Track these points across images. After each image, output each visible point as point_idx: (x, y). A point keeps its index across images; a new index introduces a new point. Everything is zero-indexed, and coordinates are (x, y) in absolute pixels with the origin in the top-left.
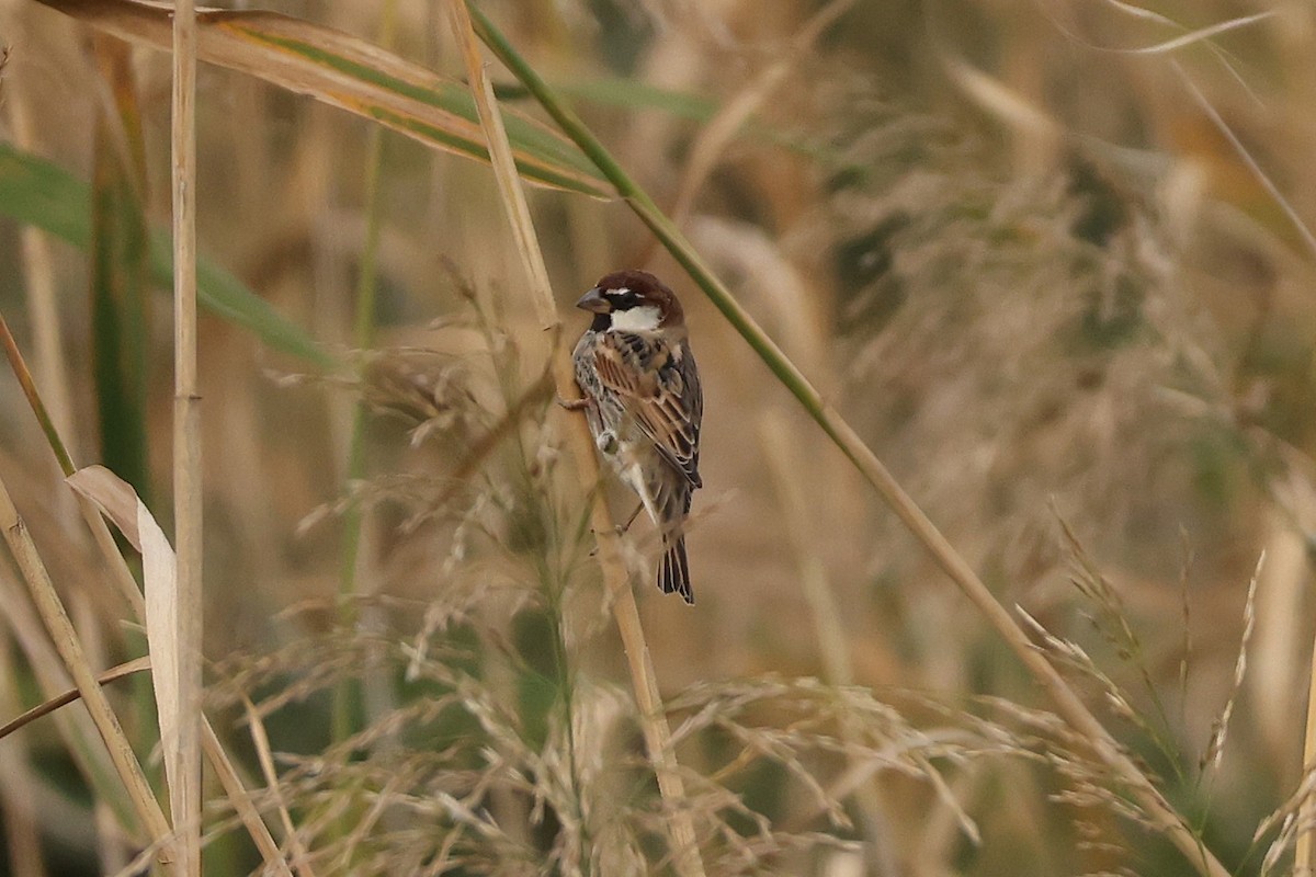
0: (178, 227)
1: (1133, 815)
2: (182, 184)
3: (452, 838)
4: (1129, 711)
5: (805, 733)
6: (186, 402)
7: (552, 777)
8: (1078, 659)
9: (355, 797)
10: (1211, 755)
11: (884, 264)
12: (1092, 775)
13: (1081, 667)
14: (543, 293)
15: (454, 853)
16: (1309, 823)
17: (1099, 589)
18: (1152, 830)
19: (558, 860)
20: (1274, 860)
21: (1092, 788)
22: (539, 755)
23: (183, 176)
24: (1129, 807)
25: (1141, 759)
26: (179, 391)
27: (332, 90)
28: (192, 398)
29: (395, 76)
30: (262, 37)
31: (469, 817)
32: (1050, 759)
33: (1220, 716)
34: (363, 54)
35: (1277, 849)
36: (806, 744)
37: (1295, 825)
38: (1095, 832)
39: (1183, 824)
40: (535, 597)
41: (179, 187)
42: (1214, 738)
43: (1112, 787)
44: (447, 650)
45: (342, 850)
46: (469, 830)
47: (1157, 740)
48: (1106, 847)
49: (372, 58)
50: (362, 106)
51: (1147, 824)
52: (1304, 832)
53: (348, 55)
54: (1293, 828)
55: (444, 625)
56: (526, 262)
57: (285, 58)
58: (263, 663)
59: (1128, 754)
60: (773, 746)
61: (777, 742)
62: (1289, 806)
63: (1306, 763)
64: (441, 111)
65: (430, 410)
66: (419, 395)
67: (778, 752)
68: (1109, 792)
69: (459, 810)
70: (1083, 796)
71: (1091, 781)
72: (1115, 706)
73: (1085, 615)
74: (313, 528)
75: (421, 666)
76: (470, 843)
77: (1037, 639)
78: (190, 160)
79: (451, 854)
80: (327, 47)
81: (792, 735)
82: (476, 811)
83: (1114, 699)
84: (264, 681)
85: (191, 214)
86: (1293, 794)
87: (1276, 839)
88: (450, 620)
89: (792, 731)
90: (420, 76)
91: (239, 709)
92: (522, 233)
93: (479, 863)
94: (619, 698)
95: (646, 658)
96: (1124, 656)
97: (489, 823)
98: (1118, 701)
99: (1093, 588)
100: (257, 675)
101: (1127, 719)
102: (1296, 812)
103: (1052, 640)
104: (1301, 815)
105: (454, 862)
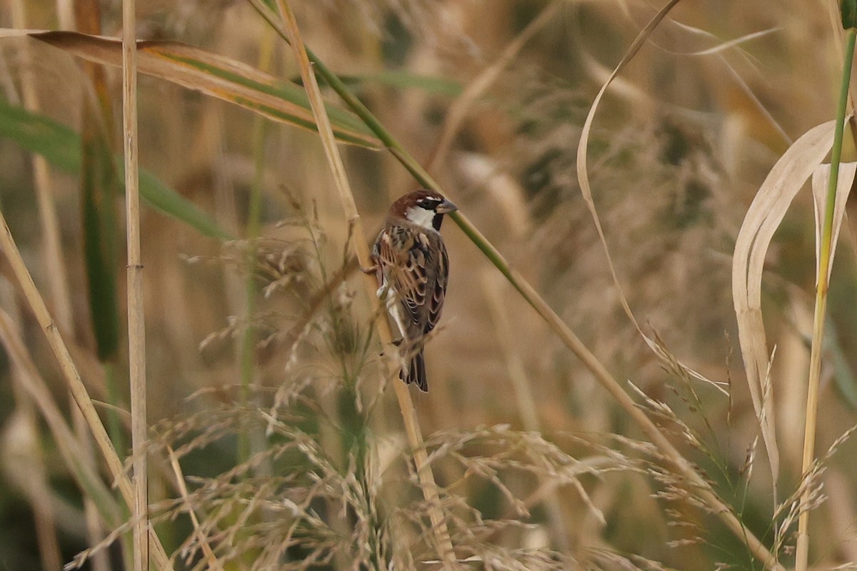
0: (128, 165)
1: (701, 505)
2: (130, 140)
3: (293, 528)
4: (696, 442)
5: (503, 460)
6: (134, 269)
7: (352, 489)
8: (666, 412)
9: (236, 504)
10: (747, 468)
11: (546, 180)
12: (675, 481)
13: (668, 417)
14: (348, 199)
15: (294, 536)
16: (806, 507)
17: (677, 370)
18: (712, 513)
19: (357, 539)
20: (785, 529)
21: (675, 489)
22: (344, 477)
23: (130, 134)
24: (698, 500)
25: (704, 471)
26: (130, 263)
27: (213, 87)
28: (137, 267)
29: (250, 78)
30: (169, 56)
31: (303, 514)
32: (650, 472)
33: (751, 445)
34: (229, 65)
35: (787, 522)
36: (503, 466)
37: (798, 508)
38: (678, 515)
39: (730, 510)
40: (339, 383)
41: (128, 142)
42: (748, 458)
43: (688, 488)
44: (289, 416)
45: (227, 535)
46: (304, 521)
47: (714, 460)
48: (684, 524)
49: (234, 67)
50: (229, 96)
51: (709, 510)
52: (803, 512)
53: (221, 66)
54: (796, 510)
55: (287, 402)
56: (337, 181)
57: (184, 68)
58: (179, 425)
59: (696, 468)
60: (482, 468)
61: (484, 466)
62: (793, 497)
63: (803, 472)
64: (277, 98)
65: (276, 274)
66: (268, 265)
67: (484, 472)
68: (686, 492)
69: (297, 510)
70: (670, 494)
71: (675, 485)
72: (688, 439)
73: (670, 387)
74: (208, 345)
75: (274, 426)
76: (304, 530)
77: (641, 401)
78: (134, 126)
79: (292, 537)
80: (208, 62)
81: (495, 461)
82: (307, 511)
83: (688, 436)
84: (180, 436)
85: (135, 157)
86: (796, 490)
87: (787, 517)
88: (290, 398)
89: (495, 458)
90: (264, 78)
91: (165, 453)
92: (335, 165)
93: (308, 542)
94: (392, 442)
95: (413, 416)
96: (692, 410)
97: (315, 518)
98: (690, 437)
99: (673, 370)
100: (175, 433)
101: (696, 447)
102: (798, 500)
103: (651, 402)
104: (802, 502)
105: (296, 541)
